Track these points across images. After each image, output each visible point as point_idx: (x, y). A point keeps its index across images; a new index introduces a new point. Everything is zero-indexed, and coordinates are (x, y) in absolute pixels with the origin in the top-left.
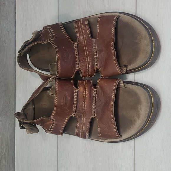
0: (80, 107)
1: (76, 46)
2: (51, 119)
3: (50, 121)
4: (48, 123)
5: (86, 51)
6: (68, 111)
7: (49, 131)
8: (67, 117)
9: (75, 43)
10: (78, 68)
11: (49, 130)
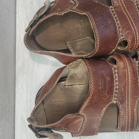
0: (123, 89)
1: (113, 10)
2: (80, 115)
3: (78, 118)
4: (76, 121)
5: (128, 15)
6: (108, 97)
7: (78, 133)
8: (105, 107)
9: (111, 7)
10: (122, 38)
11: (78, 131)
